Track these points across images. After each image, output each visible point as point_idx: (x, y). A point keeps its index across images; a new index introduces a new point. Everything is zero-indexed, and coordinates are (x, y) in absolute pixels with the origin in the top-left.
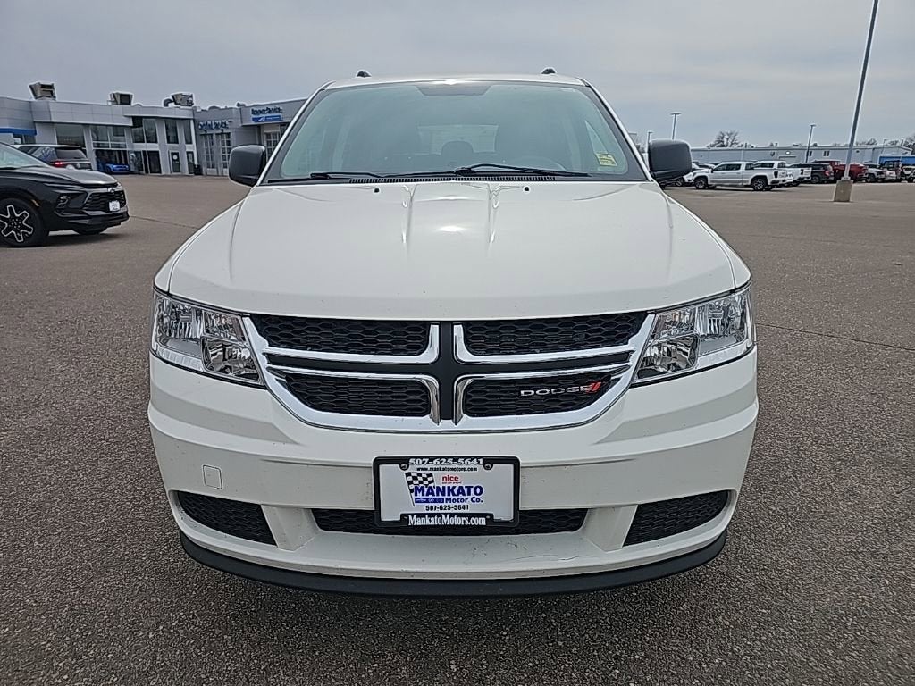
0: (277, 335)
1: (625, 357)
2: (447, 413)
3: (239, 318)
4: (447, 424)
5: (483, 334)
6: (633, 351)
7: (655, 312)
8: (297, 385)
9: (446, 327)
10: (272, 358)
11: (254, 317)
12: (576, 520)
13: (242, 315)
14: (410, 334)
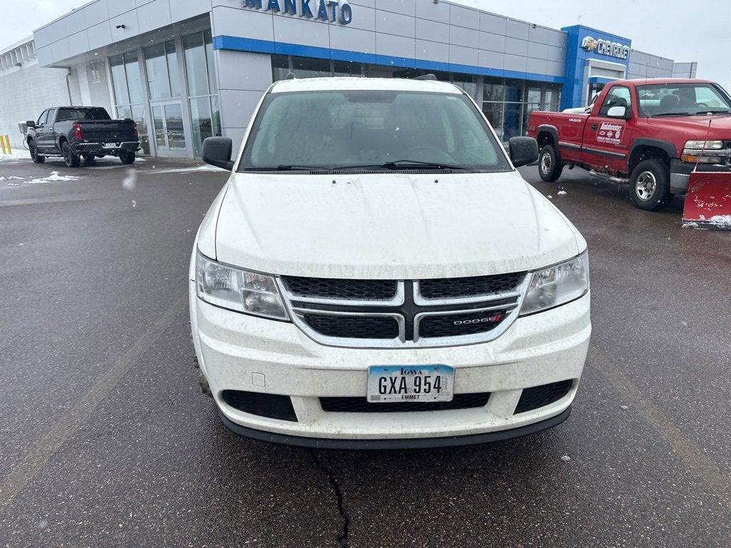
0: (298, 288)
1: (514, 299)
2: (409, 336)
3: (272, 278)
4: (410, 343)
5: (431, 287)
6: (520, 296)
7: (532, 271)
8: (311, 320)
9: (408, 283)
10: (295, 303)
11: (283, 277)
12: (483, 400)
13: (275, 276)
14: (385, 288)
